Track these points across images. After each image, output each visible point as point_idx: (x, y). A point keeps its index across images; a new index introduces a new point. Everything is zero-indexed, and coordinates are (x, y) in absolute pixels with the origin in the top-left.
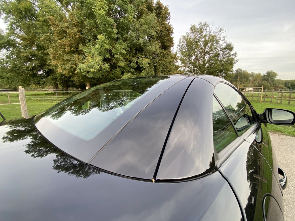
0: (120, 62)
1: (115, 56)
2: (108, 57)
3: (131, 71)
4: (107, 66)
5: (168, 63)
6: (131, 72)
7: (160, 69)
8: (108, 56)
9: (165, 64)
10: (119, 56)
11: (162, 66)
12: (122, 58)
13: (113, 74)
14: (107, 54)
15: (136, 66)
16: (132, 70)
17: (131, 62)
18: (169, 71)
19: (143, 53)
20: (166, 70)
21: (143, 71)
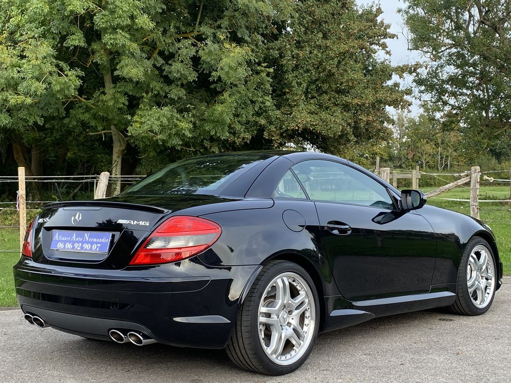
0: (125, 61)
1: (107, 38)
2: (76, 43)
3: (173, 96)
4: (72, 79)
5: (332, 59)
6: (172, 102)
7: (299, 84)
8: (77, 40)
9: (321, 63)
10: (122, 39)
11: (308, 71)
12: (135, 47)
13: (88, 109)
14: (73, 29)
15: (192, 76)
16: (176, 92)
17: (169, 57)
18: (339, 92)
19: (225, 23)
20: (325, 86)
21: (226, 95)
